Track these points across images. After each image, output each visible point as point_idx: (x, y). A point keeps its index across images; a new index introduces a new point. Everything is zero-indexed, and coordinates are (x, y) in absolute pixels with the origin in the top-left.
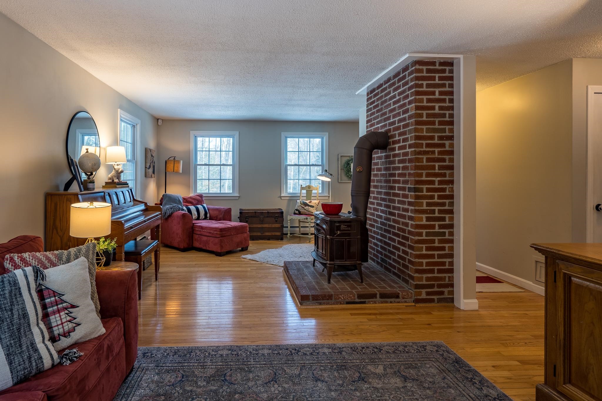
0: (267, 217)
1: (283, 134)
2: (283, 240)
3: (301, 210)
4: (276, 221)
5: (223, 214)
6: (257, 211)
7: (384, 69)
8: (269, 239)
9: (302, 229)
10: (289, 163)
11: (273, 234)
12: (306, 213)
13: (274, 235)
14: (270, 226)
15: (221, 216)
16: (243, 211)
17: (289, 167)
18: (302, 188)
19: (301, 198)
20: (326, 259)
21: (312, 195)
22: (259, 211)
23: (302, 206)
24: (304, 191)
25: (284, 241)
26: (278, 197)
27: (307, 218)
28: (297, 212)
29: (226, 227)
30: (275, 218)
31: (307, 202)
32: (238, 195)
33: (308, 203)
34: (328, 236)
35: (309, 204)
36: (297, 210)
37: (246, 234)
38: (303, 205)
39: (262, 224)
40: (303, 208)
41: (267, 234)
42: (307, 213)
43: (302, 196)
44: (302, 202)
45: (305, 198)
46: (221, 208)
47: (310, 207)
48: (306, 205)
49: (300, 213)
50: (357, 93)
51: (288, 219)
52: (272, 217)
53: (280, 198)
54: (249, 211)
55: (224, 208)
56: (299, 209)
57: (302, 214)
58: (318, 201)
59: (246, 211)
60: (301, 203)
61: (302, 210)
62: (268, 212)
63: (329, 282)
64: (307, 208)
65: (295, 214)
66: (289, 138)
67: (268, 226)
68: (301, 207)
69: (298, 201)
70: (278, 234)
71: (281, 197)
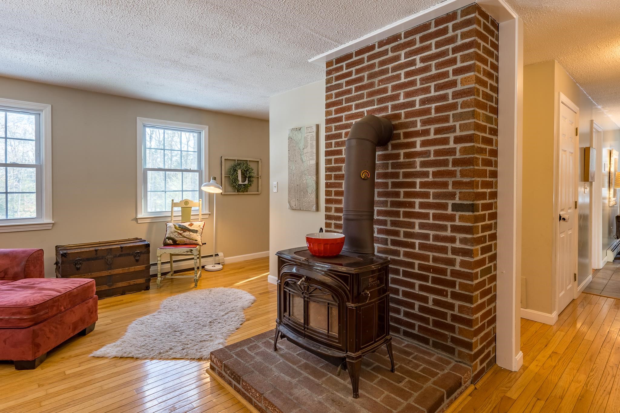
0: (120, 256)
1: (140, 120)
2: (148, 289)
3: (176, 239)
4: (137, 261)
5: (23, 263)
6: (99, 248)
7: (410, 12)
8: (123, 293)
9: (174, 265)
10: (149, 166)
11: (132, 282)
12: (186, 243)
13: (135, 285)
14: (126, 270)
15: (17, 269)
16: (69, 252)
17: (149, 173)
18: (174, 205)
19: (174, 219)
20: (344, 348)
21: (192, 214)
22: (103, 248)
23: (179, 231)
24: (178, 209)
25: (150, 290)
26: (133, 220)
27: (192, 250)
28: (170, 242)
29: (47, 298)
30: (135, 257)
31: (186, 224)
32: (50, 221)
33: (187, 226)
34: (350, 305)
35: (190, 228)
36: (169, 238)
37: (91, 300)
38: (181, 230)
39: (110, 269)
40: (181, 234)
41: (120, 285)
42: (188, 241)
43: (174, 216)
44: (177, 226)
45: (180, 218)
46: (17, 252)
47: (191, 233)
48: (185, 229)
49: (175, 243)
50: (310, 61)
51: (158, 255)
52: (129, 255)
53: (134, 222)
54: (83, 250)
55: (24, 252)
56: (172, 236)
57: (178, 244)
58: (203, 223)
59: (76, 251)
60: (175, 228)
61: (179, 239)
62: (121, 248)
63: (356, 394)
64: (186, 234)
65: (166, 244)
66: (149, 127)
67: (121, 272)
68: (177, 233)
69: (170, 224)
70: (141, 281)
71: (136, 219)
